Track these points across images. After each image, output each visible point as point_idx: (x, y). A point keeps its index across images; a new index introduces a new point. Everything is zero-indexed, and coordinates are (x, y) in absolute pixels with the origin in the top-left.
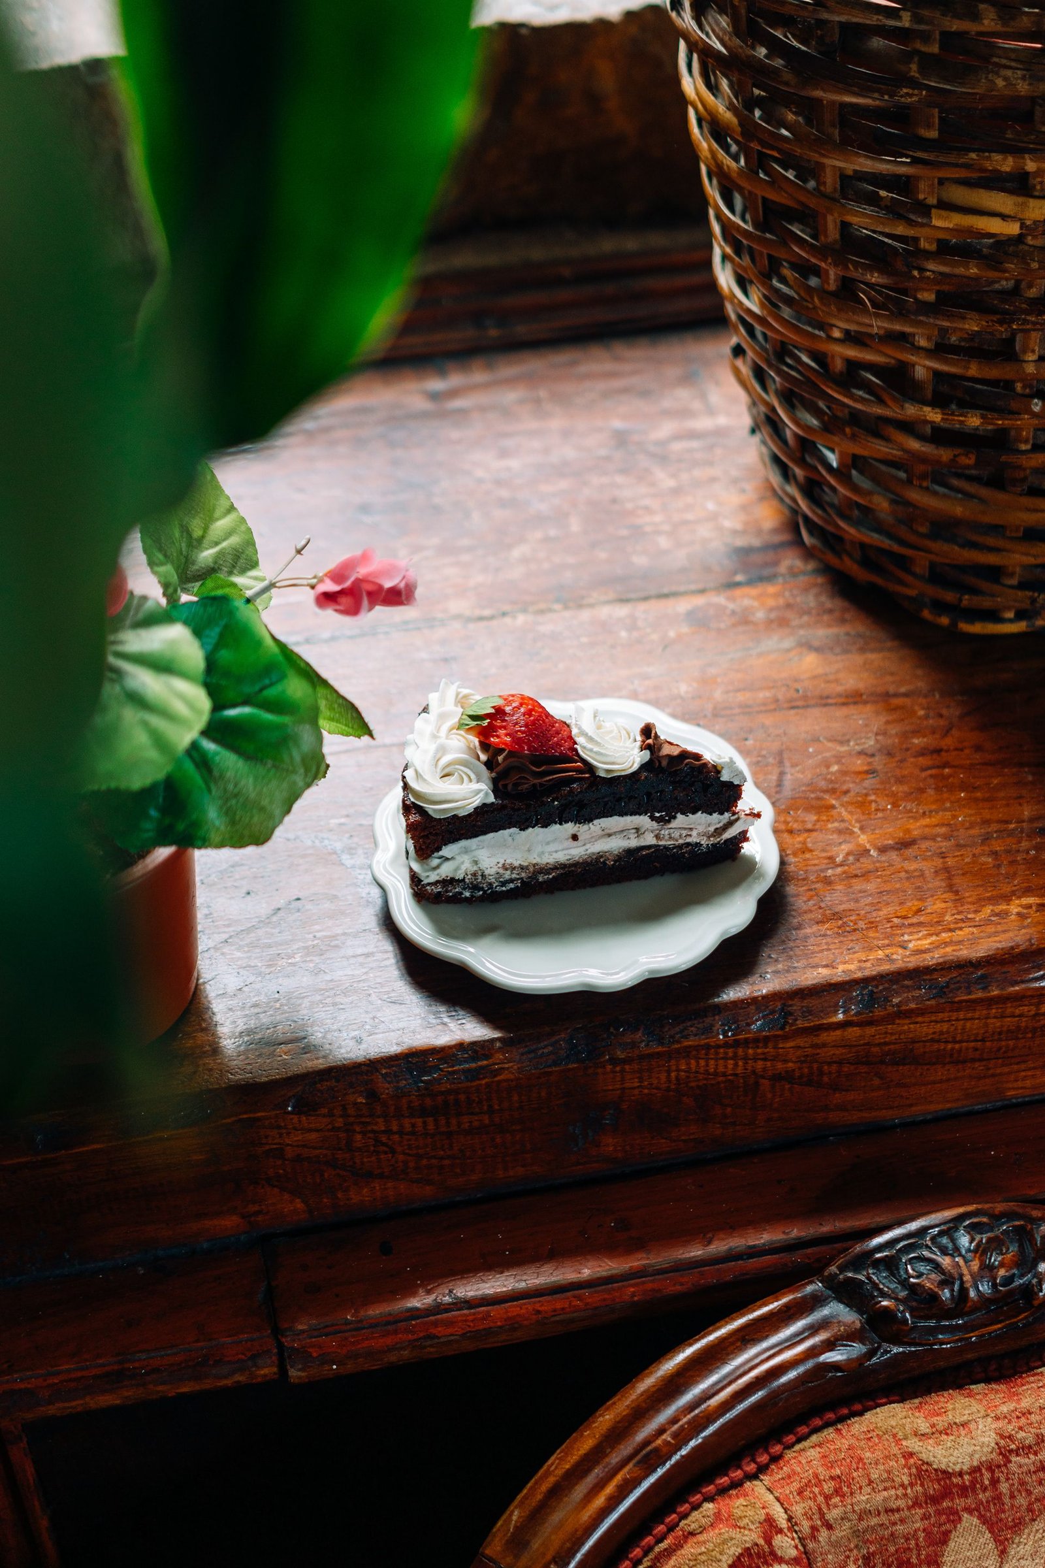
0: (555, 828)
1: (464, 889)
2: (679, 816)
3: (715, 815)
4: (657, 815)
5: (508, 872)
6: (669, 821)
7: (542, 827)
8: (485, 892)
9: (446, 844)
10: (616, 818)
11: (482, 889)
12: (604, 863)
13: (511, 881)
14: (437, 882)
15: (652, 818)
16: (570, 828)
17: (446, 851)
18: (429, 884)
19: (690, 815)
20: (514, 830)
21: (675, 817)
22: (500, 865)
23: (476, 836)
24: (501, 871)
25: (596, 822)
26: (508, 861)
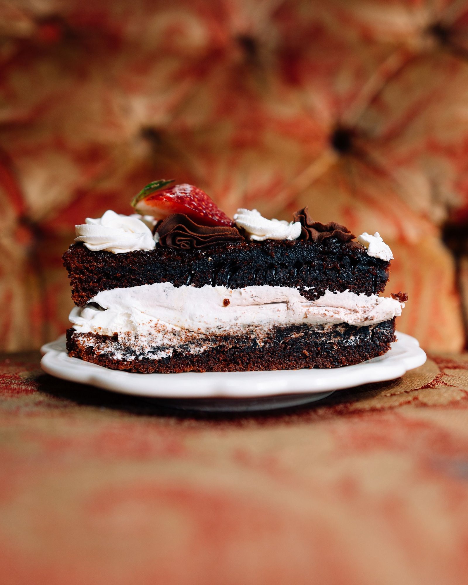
0: (208, 288)
1: (117, 349)
2: (327, 291)
3: (362, 295)
4: (307, 289)
5: (160, 335)
6: (318, 297)
7: (196, 286)
8: (136, 358)
9: (102, 290)
10: (266, 287)
11: (133, 352)
12: (254, 341)
13: (163, 348)
14: (90, 334)
15: (303, 292)
16: (222, 291)
17: (100, 298)
18: (81, 334)
19: (338, 292)
20: (168, 285)
21: (323, 294)
22: (153, 324)
23: (131, 286)
24: (153, 332)
25: (247, 288)
26: (161, 322)
